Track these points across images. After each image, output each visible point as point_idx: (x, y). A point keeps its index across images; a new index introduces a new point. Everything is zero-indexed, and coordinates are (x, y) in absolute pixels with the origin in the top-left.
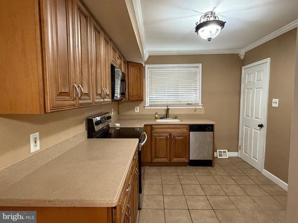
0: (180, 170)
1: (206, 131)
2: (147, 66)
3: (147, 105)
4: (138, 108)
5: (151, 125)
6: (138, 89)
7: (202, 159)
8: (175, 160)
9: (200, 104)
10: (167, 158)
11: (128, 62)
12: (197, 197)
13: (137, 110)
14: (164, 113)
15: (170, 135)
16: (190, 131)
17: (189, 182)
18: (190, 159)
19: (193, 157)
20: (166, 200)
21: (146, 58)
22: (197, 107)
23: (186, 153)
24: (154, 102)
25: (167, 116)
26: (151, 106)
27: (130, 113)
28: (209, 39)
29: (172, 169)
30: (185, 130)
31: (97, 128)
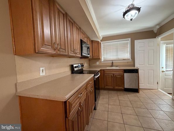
0: (119, 93)
1: (134, 73)
2: (102, 42)
3: (102, 61)
4: (98, 62)
5: (104, 70)
6: (97, 52)
7: (131, 88)
8: (117, 87)
9: (130, 59)
10: (112, 87)
11: (92, 41)
12: (128, 107)
13: (98, 63)
14: (111, 64)
15: (114, 75)
16: (124, 73)
17: (124, 99)
18: (125, 87)
19: (126, 86)
20: (110, 107)
21: (101, 39)
22: (129, 61)
23: (122, 84)
24: (105, 59)
25: (112, 66)
26: (104, 61)
27: (95, 65)
28: (131, 20)
29: (115, 92)
30: (122, 73)
31: (76, 69)
